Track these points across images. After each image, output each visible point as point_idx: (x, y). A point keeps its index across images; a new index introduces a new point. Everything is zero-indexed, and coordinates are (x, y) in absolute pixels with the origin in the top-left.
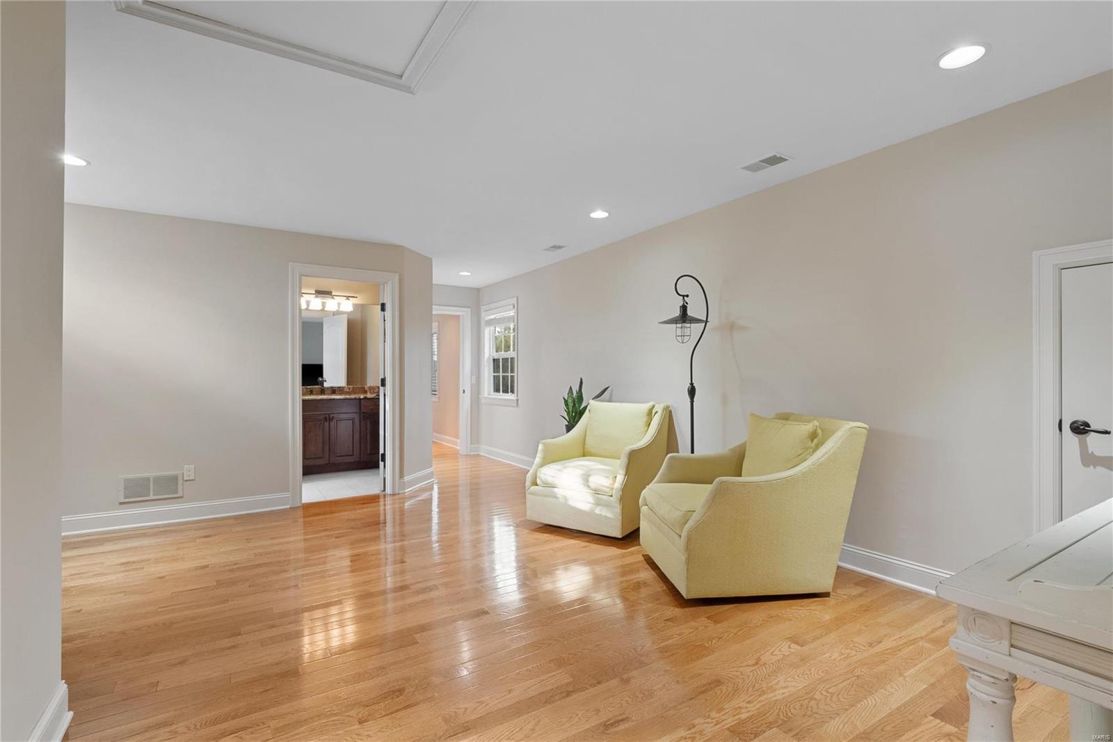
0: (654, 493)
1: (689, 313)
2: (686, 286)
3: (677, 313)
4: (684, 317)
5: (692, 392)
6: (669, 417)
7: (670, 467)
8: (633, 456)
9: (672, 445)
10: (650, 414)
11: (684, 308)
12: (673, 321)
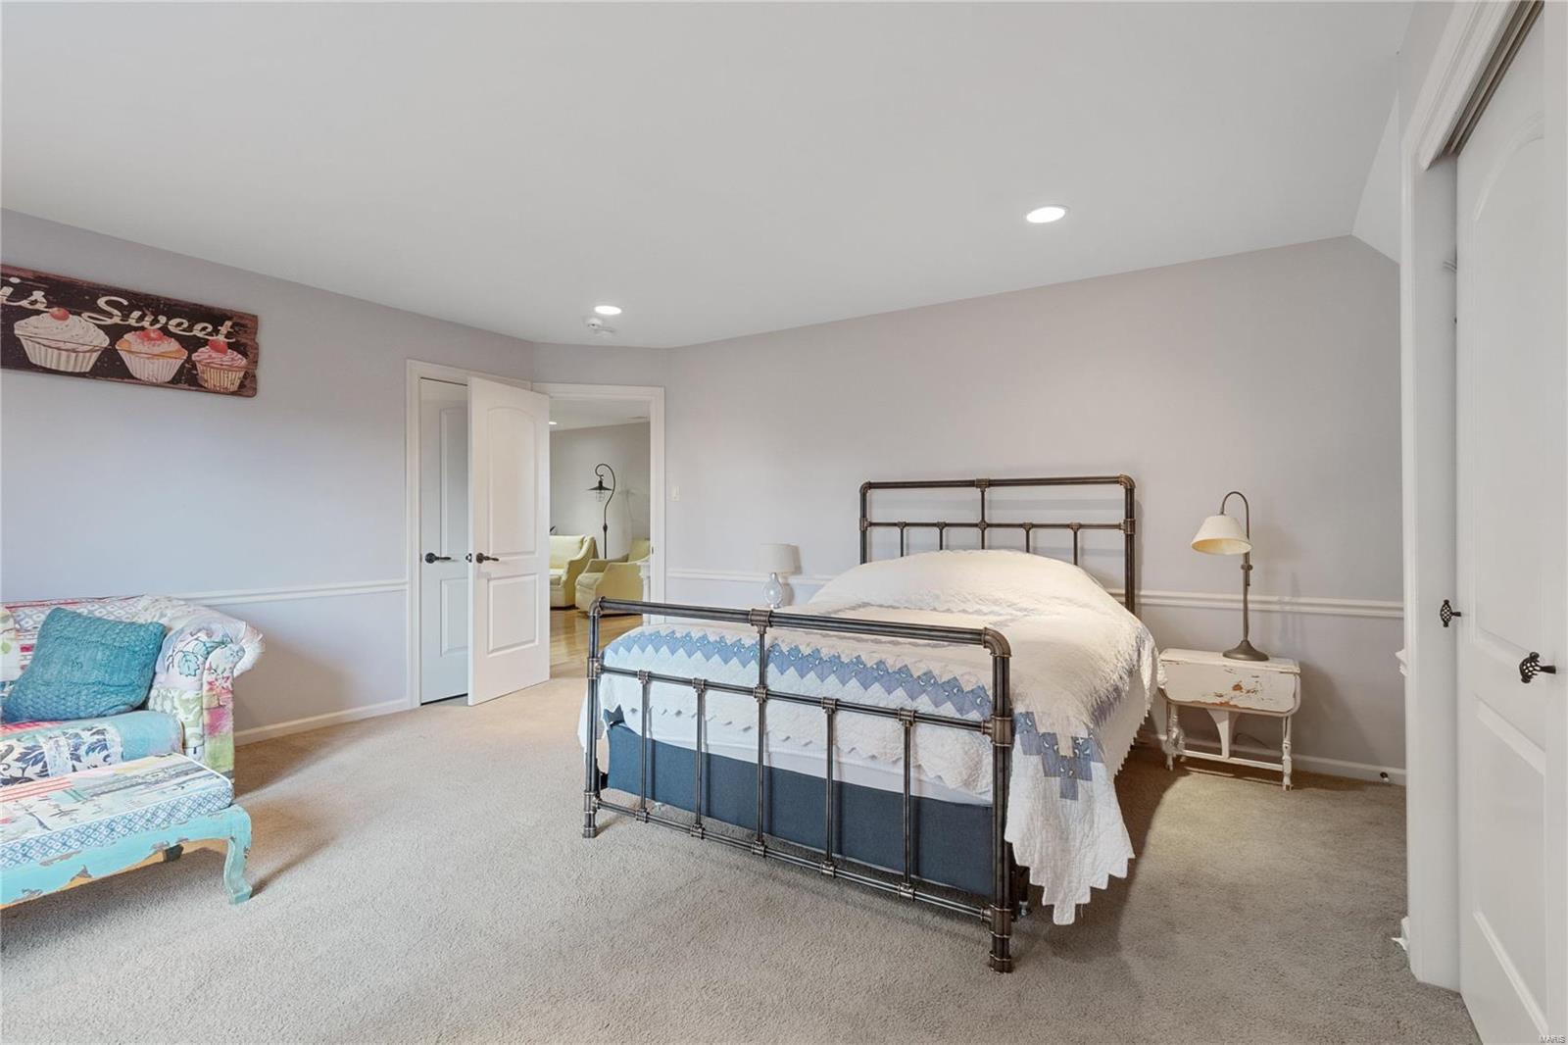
0: (584, 577)
1: (604, 485)
2: (602, 470)
3: (597, 485)
4: (601, 487)
5: (605, 528)
6: (593, 543)
7: (591, 565)
8: (571, 563)
9: (595, 555)
10: (582, 542)
11: (601, 483)
12: (595, 489)
